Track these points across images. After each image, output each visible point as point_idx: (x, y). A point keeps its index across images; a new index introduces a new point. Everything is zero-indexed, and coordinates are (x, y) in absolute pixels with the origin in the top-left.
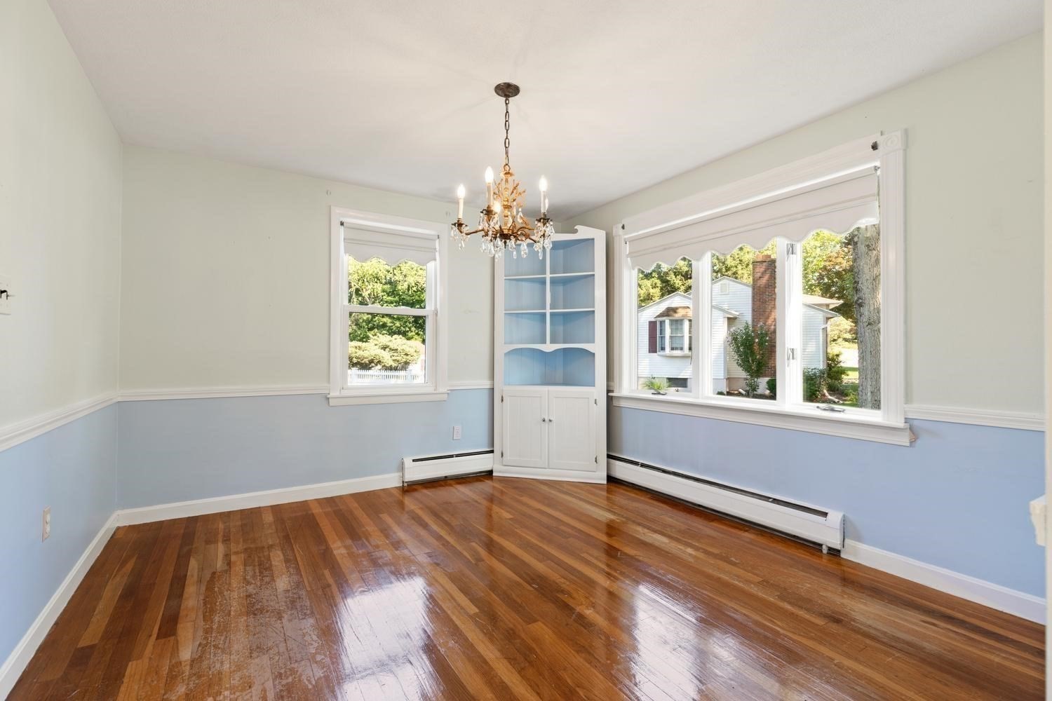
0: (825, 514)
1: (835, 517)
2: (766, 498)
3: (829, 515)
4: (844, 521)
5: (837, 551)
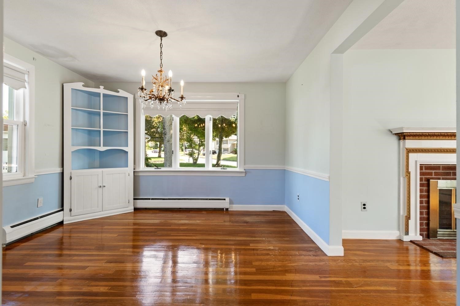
0: (225, 199)
2: (207, 199)
3: (226, 199)
5: (228, 209)
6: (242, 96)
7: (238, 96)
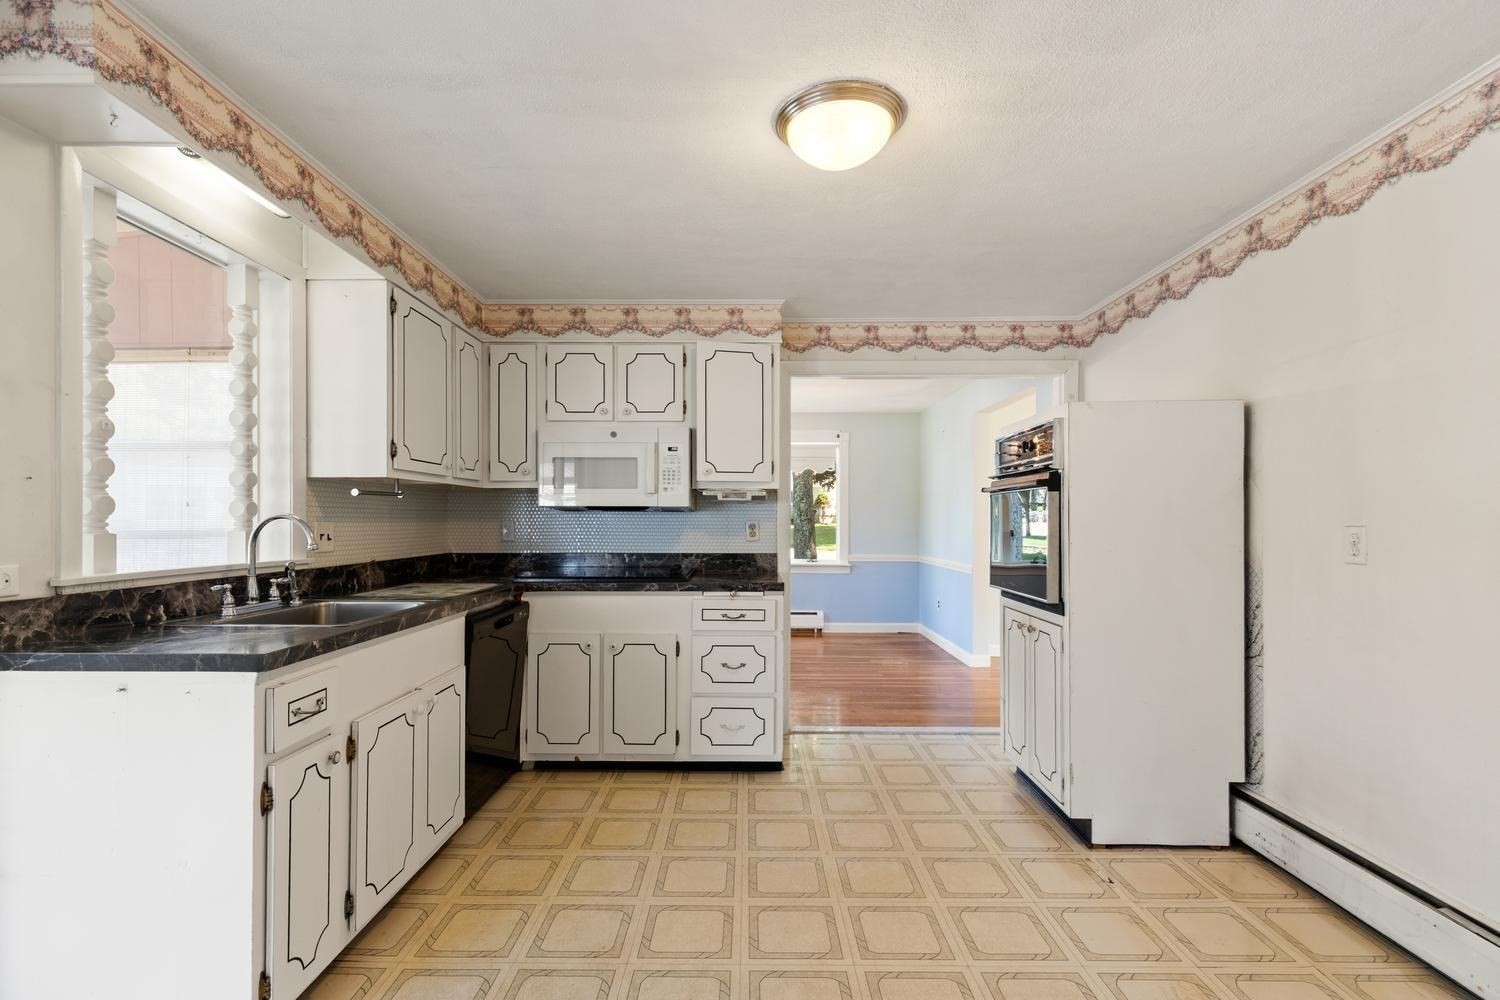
0: (816, 614)
1: (821, 614)
4: (825, 614)
5: (821, 630)
6: (845, 436)
7: (838, 436)
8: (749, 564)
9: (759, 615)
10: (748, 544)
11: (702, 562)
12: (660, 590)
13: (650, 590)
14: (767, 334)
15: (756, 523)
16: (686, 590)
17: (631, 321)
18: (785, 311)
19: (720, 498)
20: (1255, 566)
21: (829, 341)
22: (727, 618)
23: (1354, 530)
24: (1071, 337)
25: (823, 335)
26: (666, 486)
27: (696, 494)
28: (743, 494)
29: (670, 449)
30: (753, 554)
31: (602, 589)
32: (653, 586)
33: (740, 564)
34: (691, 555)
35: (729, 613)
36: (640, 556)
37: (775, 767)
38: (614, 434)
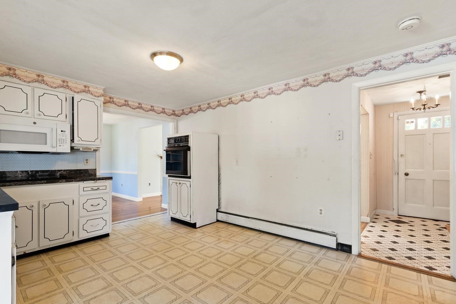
8: (86, 173)
9: (104, 188)
10: (85, 166)
11: (66, 173)
12: (66, 182)
13: (61, 182)
14: (98, 97)
15: (88, 159)
16: (77, 181)
17: (40, 79)
18: (104, 90)
19: (81, 149)
20: (220, 167)
21: (113, 102)
22: (92, 189)
23: (237, 159)
24: (175, 114)
25: (111, 100)
26: (60, 144)
27: (72, 148)
28: (90, 149)
29: (62, 131)
30: (87, 169)
31: (38, 183)
32: (63, 181)
33: (82, 173)
34: (62, 170)
35: (94, 188)
36: (37, 172)
37: (107, 235)
38: (35, 123)
